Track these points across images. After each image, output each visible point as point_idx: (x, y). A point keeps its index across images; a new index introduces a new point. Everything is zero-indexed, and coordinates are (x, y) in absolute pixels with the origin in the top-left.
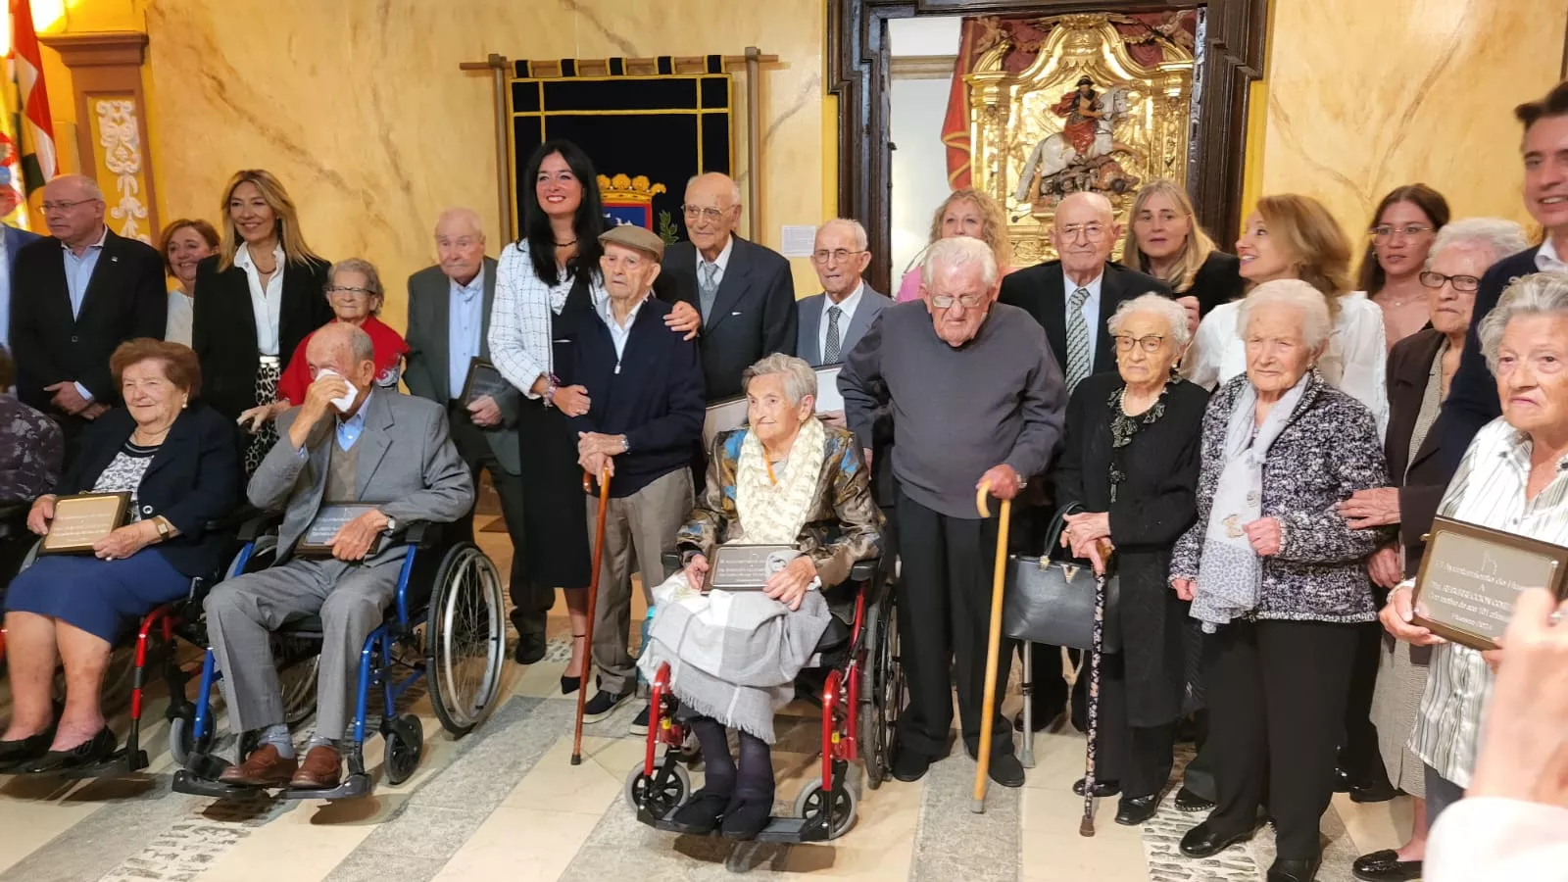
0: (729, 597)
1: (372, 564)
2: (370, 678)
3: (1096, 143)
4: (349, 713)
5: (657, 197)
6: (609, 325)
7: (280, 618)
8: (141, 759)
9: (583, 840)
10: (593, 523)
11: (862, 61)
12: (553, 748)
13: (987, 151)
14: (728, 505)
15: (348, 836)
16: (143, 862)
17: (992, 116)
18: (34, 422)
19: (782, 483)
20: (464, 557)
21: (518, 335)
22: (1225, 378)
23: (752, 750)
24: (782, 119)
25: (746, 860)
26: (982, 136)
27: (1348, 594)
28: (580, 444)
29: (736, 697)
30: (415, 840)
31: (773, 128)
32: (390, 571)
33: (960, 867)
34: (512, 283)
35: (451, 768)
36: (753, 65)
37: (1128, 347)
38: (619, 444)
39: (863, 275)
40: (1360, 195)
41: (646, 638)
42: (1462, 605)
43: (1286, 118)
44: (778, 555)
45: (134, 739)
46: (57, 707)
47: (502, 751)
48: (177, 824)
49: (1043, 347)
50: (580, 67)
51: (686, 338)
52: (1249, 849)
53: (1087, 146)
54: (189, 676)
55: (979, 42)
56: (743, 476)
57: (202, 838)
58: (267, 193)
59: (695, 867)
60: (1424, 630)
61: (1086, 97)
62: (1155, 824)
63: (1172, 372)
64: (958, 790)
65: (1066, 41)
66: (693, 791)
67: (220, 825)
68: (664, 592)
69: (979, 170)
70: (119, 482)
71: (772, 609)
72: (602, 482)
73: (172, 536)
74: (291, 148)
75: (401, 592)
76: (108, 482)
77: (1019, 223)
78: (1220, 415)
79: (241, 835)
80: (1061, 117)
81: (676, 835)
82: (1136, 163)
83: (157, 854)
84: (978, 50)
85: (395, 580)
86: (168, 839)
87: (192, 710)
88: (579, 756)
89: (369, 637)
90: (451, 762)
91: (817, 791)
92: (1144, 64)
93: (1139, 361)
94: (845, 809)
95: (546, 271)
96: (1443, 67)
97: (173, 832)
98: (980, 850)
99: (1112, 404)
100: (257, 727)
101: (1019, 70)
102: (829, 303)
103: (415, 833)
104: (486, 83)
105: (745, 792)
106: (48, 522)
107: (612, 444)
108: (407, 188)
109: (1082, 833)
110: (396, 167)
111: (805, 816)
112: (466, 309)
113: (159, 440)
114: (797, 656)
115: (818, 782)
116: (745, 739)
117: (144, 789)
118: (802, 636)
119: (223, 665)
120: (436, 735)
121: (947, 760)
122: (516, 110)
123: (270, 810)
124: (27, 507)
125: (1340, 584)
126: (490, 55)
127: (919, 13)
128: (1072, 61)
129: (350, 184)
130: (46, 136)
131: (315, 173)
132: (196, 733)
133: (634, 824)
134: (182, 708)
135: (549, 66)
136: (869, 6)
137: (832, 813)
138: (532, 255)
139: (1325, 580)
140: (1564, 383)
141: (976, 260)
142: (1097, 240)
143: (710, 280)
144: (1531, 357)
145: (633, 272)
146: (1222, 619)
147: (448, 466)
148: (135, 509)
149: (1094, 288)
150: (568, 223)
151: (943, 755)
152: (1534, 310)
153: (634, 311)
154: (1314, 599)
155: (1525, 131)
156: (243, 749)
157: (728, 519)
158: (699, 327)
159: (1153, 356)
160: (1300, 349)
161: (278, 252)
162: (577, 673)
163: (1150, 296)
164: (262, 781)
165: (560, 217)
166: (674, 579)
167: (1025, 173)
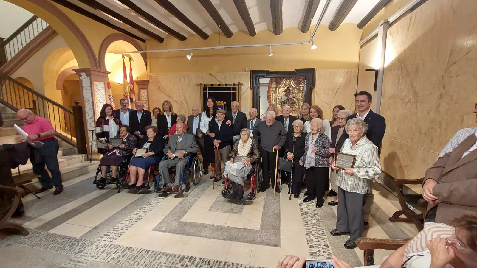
0: (237, 164)
1: (184, 159)
2: (183, 175)
4: (180, 181)
5: (225, 104)
6: (218, 124)
7: (170, 167)
8: (149, 188)
9: (215, 201)
10: (216, 154)
11: (255, 85)
12: (210, 187)
13: (274, 97)
14: (237, 150)
15: (180, 199)
16: (150, 203)
17: (274, 92)
18: (133, 138)
19: (245, 147)
20: (196, 159)
21: (204, 125)
22: (308, 132)
23: (240, 187)
24: (244, 93)
25: (239, 203)
26: (273, 95)
27: (327, 163)
28: (214, 141)
29: (238, 179)
31: (242, 94)
32: (186, 160)
33: (271, 204)
34: (204, 118)
36: (239, 85)
37: (295, 127)
38: (220, 141)
39: (257, 117)
41: (224, 170)
42: (342, 164)
43: (318, 94)
44: (244, 158)
45: (148, 185)
46: (137, 179)
49: (283, 127)
50: (213, 85)
51: (229, 126)
52: (313, 201)
54: (156, 175)
56: (239, 146)
57: (158, 199)
58: (169, 104)
59: (232, 204)
60: (336, 168)
61: (288, 89)
62: (299, 198)
63: (301, 131)
64: (271, 193)
65: (285, 81)
66: (231, 193)
67: (161, 197)
68: (227, 163)
69: (272, 100)
70: (146, 146)
71: (243, 166)
72: (217, 147)
73: (154, 154)
74: (170, 97)
76: (144, 146)
78: (307, 138)
79: (164, 199)
80: (285, 92)
81: (229, 199)
83: (152, 202)
84: (272, 82)
87: (157, 181)
88: (214, 188)
89: (183, 169)
90: (195, 189)
91: (250, 193)
92: (297, 85)
93: (297, 129)
94: (254, 196)
95: (208, 116)
96: (340, 87)
97: (154, 198)
98: (274, 202)
99: (293, 135)
100: (166, 183)
101: (278, 85)
102: (251, 121)
103: (190, 199)
104: (199, 87)
105: (239, 193)
106: (135, 153)
108: (187, 103)
109: (290, 199)
110: (185, 100)
111: (248, 197)
112: (196, 121)
113: (152, 140)
114: (247, 173)
115: (250, 191)
116: (239, 185)
117: (149, 192)
118: (248, 170)
119: (162, 173)
120: (192, 185)
121: (269, 189)
122: (204, 91)
124: (133, 150)
125: (325, 161)
126: (200, 83)
127: (264, 78)
128: (286, 84)
129: (178, 102)
130: (134, 95)
131: (173, 100)
132: (158, 184)
133: (222, 198)
134: (155, 180)
135: (209, 85)
136: (257, 76)
137: (252, 196)
138: (206, 113)
139: (323, 161)
140: (358, 134)
141: (272, 114)
142: (288, 112)
143: (234, 117)
144: (354, 130)
145: (222, 116)
146: (309, 167)
147: (195, 145)
148: (149, 150)
149: (288, 119)
150: (212, 108)
151: (268, 188)
152: (353, 124)
153: (222, 122)
154: (322, 164)
155: (355, 97)
156: (164, 187)
157: (236, 153)
158: (232, 124)
159: (299, 129)
160: (318, 128)
161: (170, 112)
162: (213, 176)
163: (298, 120)
164: (167, 191)
165: (211, 108)
166: (228, 161)
167: (280, 101)
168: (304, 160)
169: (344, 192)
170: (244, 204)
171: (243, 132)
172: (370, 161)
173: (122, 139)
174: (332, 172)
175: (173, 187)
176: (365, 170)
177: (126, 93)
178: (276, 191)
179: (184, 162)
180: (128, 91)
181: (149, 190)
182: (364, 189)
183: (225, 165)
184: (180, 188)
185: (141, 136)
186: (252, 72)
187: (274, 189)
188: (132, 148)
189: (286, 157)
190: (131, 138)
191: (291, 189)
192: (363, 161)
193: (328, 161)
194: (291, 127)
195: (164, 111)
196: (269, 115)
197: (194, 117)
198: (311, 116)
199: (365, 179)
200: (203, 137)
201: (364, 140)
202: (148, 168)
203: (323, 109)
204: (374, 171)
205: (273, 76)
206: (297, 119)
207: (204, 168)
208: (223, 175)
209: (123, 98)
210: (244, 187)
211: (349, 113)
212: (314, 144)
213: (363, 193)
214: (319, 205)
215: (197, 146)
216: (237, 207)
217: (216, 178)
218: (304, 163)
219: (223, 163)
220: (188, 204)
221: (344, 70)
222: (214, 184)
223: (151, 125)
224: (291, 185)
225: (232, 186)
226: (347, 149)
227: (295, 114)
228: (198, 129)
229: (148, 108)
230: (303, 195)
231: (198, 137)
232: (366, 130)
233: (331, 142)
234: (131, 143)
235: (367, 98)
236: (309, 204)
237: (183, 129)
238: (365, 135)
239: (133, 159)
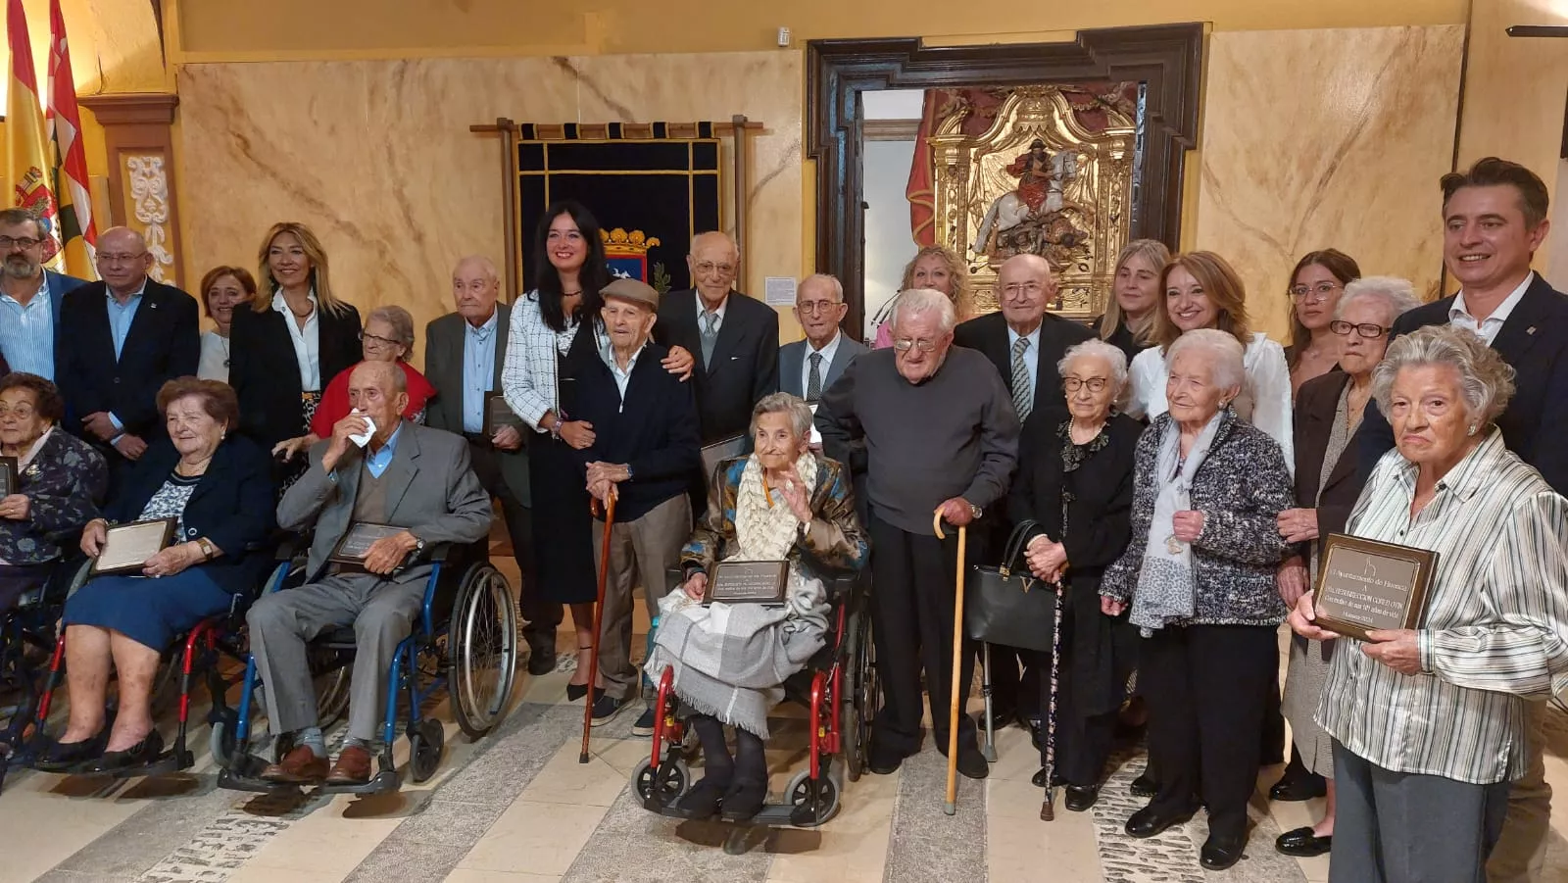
0: (728, 609)
1: (401, 580)
2: (399, 684)
3: (1047, 201)
5: (652, 251)
6: (613, 369)
7: (316, 630)
8: (188, 759)
9: (594, 828)
10: (598, 544)
11: (838, 130)
12: (563, 748)
13: (948, 208)
14: (727, 526)
15: (379, 828)
16: (192, 851)
17: (953, 175)
18: (84, 454)
20: (481, 576)
21: (528, 375)
23: (747, 744)
24: (766, 180)
25: (742, 843)
26: (945, 197)
27: (1265, 600)
28: (588, 472)
29: (734, 697)
30: (440, 830)
31: (757, 189)
32: (415, 588)
33: (932, 848)
34: (524, 330)
35: (470, 767)
36: (741, 131)
37: (1077, 387)
38: (622, 472)
39: (841, 325)
40: (1282, 253)
42: (1349, 604)
43: (1217, 184)
45: (181, 740)
47: (516, 752)
48: (220, 818)
50: (581, 131)
51: (681, 380)
53: (1039, 203)
54: (229, 683)
55: (941, 109)
56: (743, 500)
57: (245, 830)
58: (304, 243)
59: (696, 850)
60: (1321, 629)
61: (1038, 159)
62: (1101, 810)
63: (1112, 407)
64: (929, 782)
65: (1020, 107)
67: (260, 819)
69: (941, 225)
70: (165, 506)
71: (766, 618)
72: (608, 504)
73: (215, 556)
74: (310, 201)
75: (427, 606)
76: (155, 507)
77: (979, 273)
78: (1149, 448)
79: (280, 827)
80: (1015, 177)
81: (679, 822)
82: (1084, 219)
83: (204, 845)
84: (941, 115)
85: (422, 596)
86: (214, 831)
87: (234, 716)
88: (587, 754)
89: (399, 646)
90: (470, 762)
91: (805, 781)
92: (1090, 129)
93: (1085, 400)
94: (829, 797)
96: (1354, 139)
97: (217, 825)
98: (949, 834)
99: (1060, 435)
100: (294, 729)
101: (979, 134)
102: (810, 350)
103: (440, 825)
104: (494, 144)
105: (742, 780)
106: (100, 546)
107: (617, 472)
108: (419, 239)
110: (409, 220)
111: (793, 803)
112: (480, 348)
113: (200, 469)
115: (807, 772)
116: (742, 736)
117: (188, 787)
119: (264, 671)
120: (454, 738)
121: (919, 755)
122: (521, 169)
123: (305, 806)
125: (1258, 592)
126: (498, 119)
127: (890, 86)
128: (1026, 125)
129: (364, 234)
130: (83, 189)
131: (332, 224)
132: (239, 735)
133: (639, 814)
134: (223, 714)
135: (553, 130)
136: (845, 78)
137: (818, 800)
138: (542, 303)
139: (1244, 589)
140: (1450, 423)
141: (934, 309)
142: (1034, 295)
143: (710, 328)
144: (1422, 401)
145: (633, 322)
146: (1158, 624)
147: (471, 493)
148: (180, 532)
149: (1034, 338)
150: (575, 275)
151: (915, 749)
152: (1421, 362)
153: (635, 357)
154: (1236, 606)
155: (1447, 197)
156: (279, 750)
157: (726, 539)
158: (694, 370)
159: (1098, 395)
160: (1210, 388)
161: (311, 297)
162: (583, 681)
163: (1094, 342)
164: (298, 779)
165: (567, 270)
166: (677, 592)
167: (984, 227)
168: (1132, 580)
169: (1365, 773)
170: (771, 848)
171: (764, 416)
172: (1520, 583)
173: (13, 462)
174: (1299, 651)
175: (335, 756)
176: (1490, 639)
177: (34, 172)
178: (962, 767)
179: (404, 603)
180: (43, 163)
181: (191, 775)
182: (1488, 752)
183: (654, 611)
184: (381, 761)
185: (131, 446)
186: (815, 52)
187: (946, 754)
188: (75, 515)
189: (1022, 566)
190: (72, 458)
191: (1050, 758)
192: (1478, 587)
193: (1272, 589)
194: (1051, 383)
195: (274, 290)
196: (915, 317)
197: (469, 326)
198: (1174, 317)
199: (1494, 692)
200: (521, 446)
201: (1488, 462)
202: (179, 637)
203: (1248, 277)
204: (1544, 646)
205: (944, 74)
206: (1088, 337)
207: (527, 632)
208: (644, 673)
209: (11, 205)
210: (773, 744)
211: (1405, 295)
212: (1188, 485)
213: (1482, 782)
214: (1222, 851)
215: (487, 503)
216: (730, 866)
217: (598, 693)
218: (1128, 602)
219: (644, 601)
220: (428, 858)
221: (1377, 34)
222: (588, 727)
223: (195, 374)
224: (1051, 730)
225: (696, 738)
226: (1386, 512)
227: (1074, 308)
228: (494, 397)
229: (173, 271)
230: (1120, 794)
231: (494, 448)
232: (1497, 398)
233: (1292, 476)
234: (72, 486)
235: (1518, 205)
236: (1162, 849)
237: (390, 401)
238: (1498, 431)
239: (84, 584)
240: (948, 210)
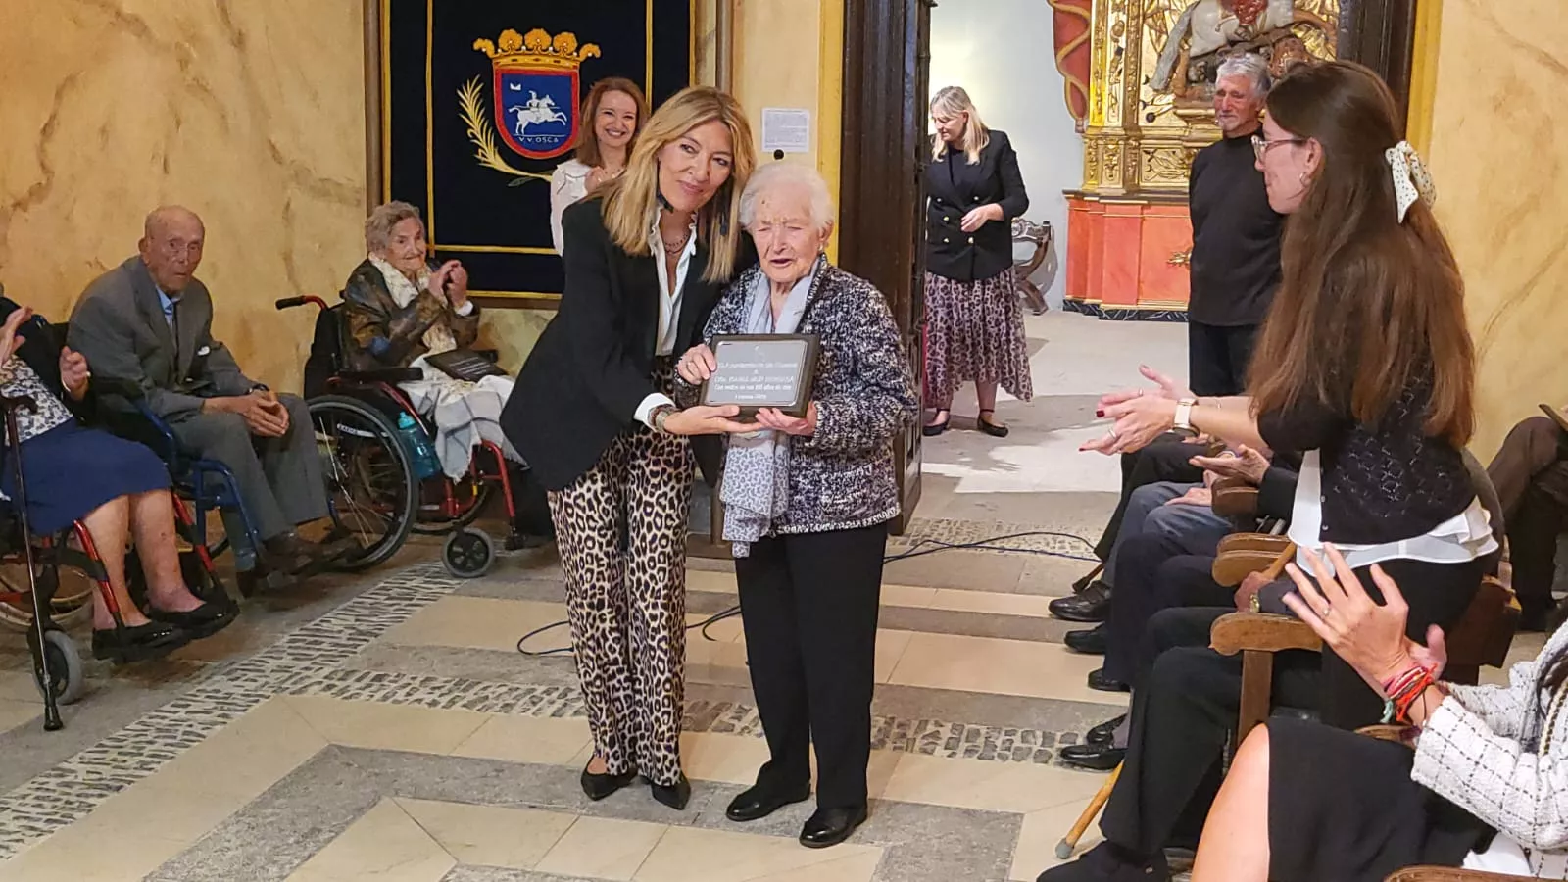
3: (1268, 10)
5: (589, 63)
13: (1112, 19)
53: (1255, 14)
77: (1156, 122)
82: (1327, 39)
108: (238, 41)
129: (156, 34)
167: (1167, 51)
240: (1111, 23)
